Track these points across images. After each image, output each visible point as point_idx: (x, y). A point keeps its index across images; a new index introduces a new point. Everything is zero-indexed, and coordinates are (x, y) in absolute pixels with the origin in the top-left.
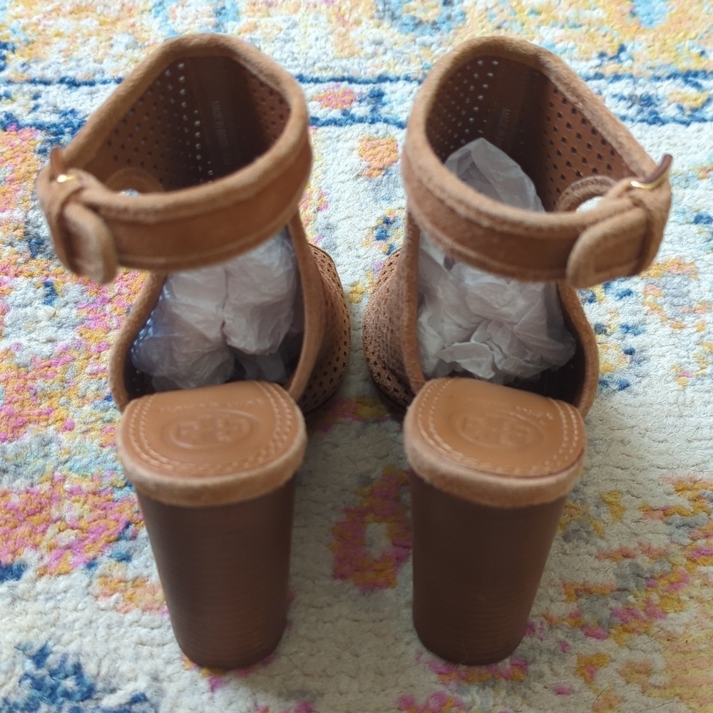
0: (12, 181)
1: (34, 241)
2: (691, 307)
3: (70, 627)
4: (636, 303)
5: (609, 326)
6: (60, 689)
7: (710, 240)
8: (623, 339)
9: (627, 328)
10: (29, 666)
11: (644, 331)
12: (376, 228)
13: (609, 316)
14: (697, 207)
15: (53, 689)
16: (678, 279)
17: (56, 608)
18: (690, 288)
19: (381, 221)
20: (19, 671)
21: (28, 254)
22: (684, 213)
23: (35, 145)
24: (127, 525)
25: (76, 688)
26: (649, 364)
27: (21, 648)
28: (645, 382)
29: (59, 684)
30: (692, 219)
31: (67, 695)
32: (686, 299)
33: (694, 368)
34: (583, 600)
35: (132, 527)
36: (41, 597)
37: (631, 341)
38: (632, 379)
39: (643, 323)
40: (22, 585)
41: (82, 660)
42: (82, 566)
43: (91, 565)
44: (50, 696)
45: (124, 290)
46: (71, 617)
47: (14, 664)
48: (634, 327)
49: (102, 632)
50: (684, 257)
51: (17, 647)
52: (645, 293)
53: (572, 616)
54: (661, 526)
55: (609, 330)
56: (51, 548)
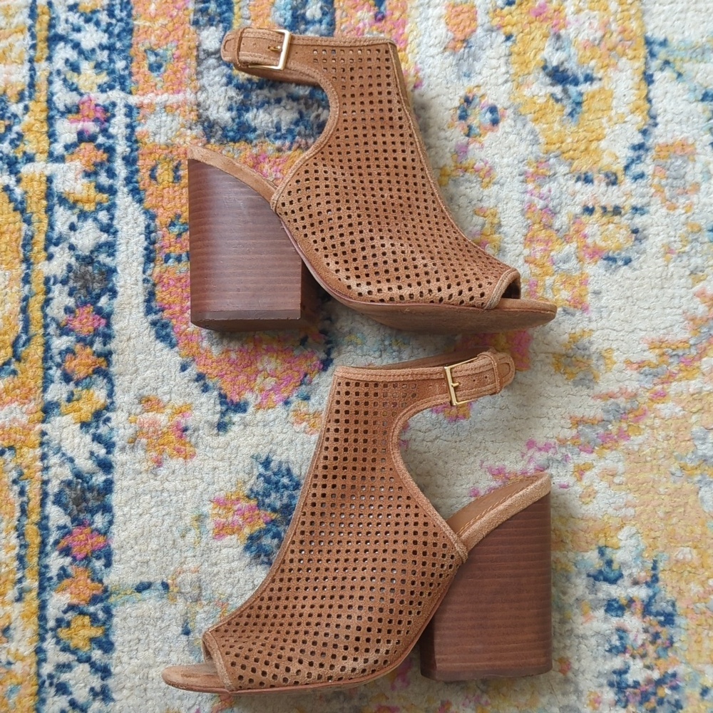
0: (179, 58)
1: (206, 124)
2: (684, 189)
3: (280, 444)
4: (645, 186)
5: (623, 208)
6: (280, 484)
7: (710, 119)
8: (632, 219)
9: (635, 209)
10: (261, 470)
11: (648, 212)
12: (459, 108)
13: (624, 198)
14: (705, 85)
15: (277, 483)
16: (679, 162)
17: (270, 432)
18: (688, 170)
19: (463, 100)
20: (256, 473)
21: (204, 139)
22: (695, 90)
23: (189, 15)
24: (305, 375)
25: (290, 483)
26: (648, 242)
27: (255, 457)
28: (643, 257)
29: (279, 481)
30: (700, 97)
31: (285, 487)
32: (682, 182)
33: (677, 246)
34: (580, 427)
35: (308, 376)
36: (261, 424)
37: (639, 221)
38: (634, 256)
39: (648, 204)
40: (248, 416)
41: (291, 466)
42: (281, 403)
43: (287, 403)
44: (276, 488)
45: (279, 175)
46: (280, 438)
47: (252, 468)
48: (641, 209)
49: (299, 448)
50: (687, 138)
51: (252, 457)
52: (654, 175)
53: (573, 438)
54: (635, 374)
55: (623, 212)
56: (261, 390)
